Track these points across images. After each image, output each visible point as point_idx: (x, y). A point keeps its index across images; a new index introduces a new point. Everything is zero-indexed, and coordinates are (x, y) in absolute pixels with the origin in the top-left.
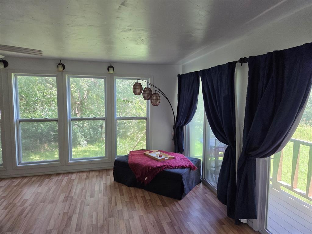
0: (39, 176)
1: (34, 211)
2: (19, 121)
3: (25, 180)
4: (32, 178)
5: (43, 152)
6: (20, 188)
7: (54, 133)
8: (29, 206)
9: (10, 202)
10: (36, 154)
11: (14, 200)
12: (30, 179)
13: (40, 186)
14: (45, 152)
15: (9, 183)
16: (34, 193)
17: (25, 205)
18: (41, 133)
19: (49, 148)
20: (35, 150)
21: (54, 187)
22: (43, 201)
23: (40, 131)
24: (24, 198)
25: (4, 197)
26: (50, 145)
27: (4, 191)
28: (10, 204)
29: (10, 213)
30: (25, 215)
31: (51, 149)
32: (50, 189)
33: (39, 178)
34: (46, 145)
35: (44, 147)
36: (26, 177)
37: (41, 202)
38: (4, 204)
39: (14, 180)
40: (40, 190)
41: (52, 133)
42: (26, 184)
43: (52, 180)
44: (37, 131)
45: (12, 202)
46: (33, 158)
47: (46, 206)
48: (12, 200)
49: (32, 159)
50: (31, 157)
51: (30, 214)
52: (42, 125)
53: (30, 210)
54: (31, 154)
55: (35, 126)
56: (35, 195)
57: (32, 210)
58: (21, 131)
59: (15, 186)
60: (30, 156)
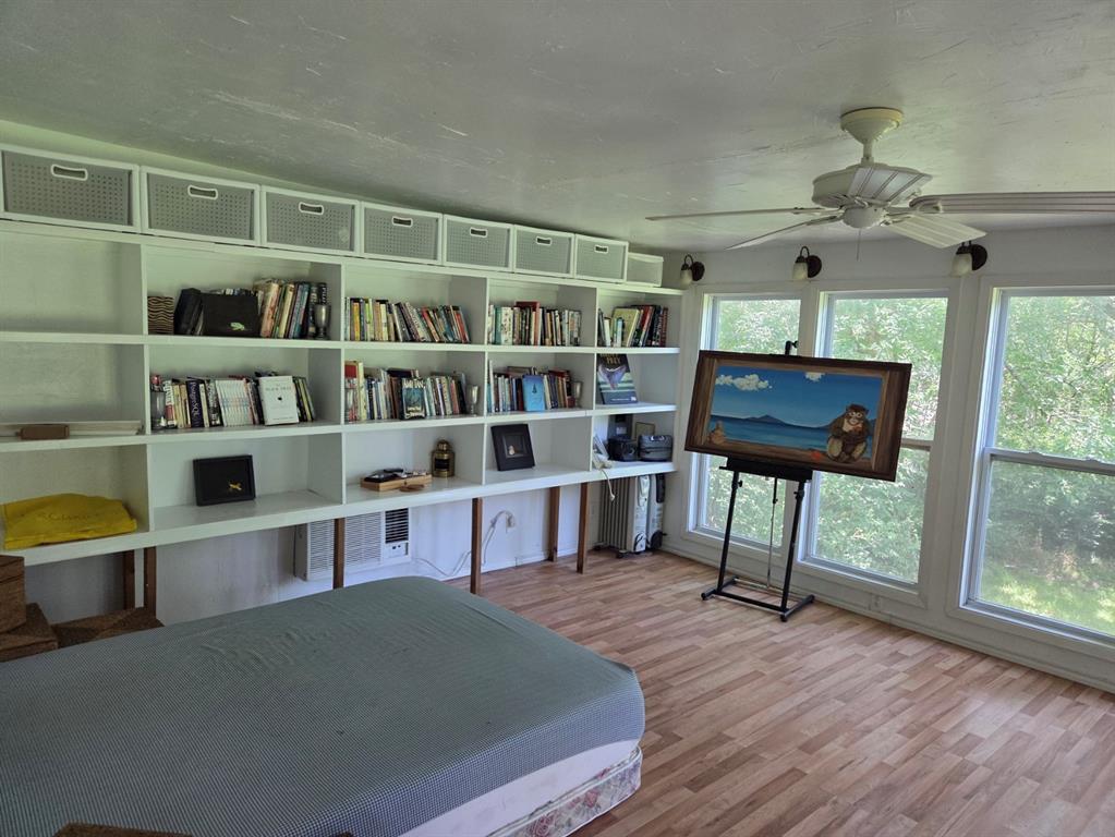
0: (1031, 671)
1: (1000, 794)
2: (992, 455)
3: (982, 668)
4: (1005, 669)
5: (1050, 584)
6: (960, 687)
7: (1108, 519)
8: (984, 765)
9: (923, 720)
10: (1023, 580)
11: (938, 717)
12: (997, 670)
13: (1031, 710)
14: (1059, 584)
15: (928, 654)
16: (1005, 726)
17: (973, 757)
18: (1054, 510)
19: (1075, 574)
20: (1025, 566)
21: (1086, 744)
22: (1039, 774)
23: (1050, 499)
24: (969, 728)
25: (907, 694)
26: (1082, 563)
27: (913, 673)
28: (925, 725)
29: (919, 756)
30: (967, 791)
31: (1088, 580)
32: (1068, 742)
33: (1031, 678)
34: (1068, 560)
35: (1059, 564)
36: (984, 656)
37: (1030, 774)
38: (907, 716)
39: (945, 651)
40: (1029, 725)
41: (1099, 518)
42: (983, 680)
43: (1079, 708)
44: (1041, 497)
45: (931, 723)
46: (1013, 595)
47: (1049, 800)
48: (931, 715)
49: (1009, 596)
50: (1006, 589)
51: (983, 798)
52: (1064, 482)
53: (986, 783)
54: (1007, 577)
55: (1037, 477)
56: (1007, 735)
57: (994, 788)
58: (990, 490)
59: (946, 673)
60: (1000, 583)
